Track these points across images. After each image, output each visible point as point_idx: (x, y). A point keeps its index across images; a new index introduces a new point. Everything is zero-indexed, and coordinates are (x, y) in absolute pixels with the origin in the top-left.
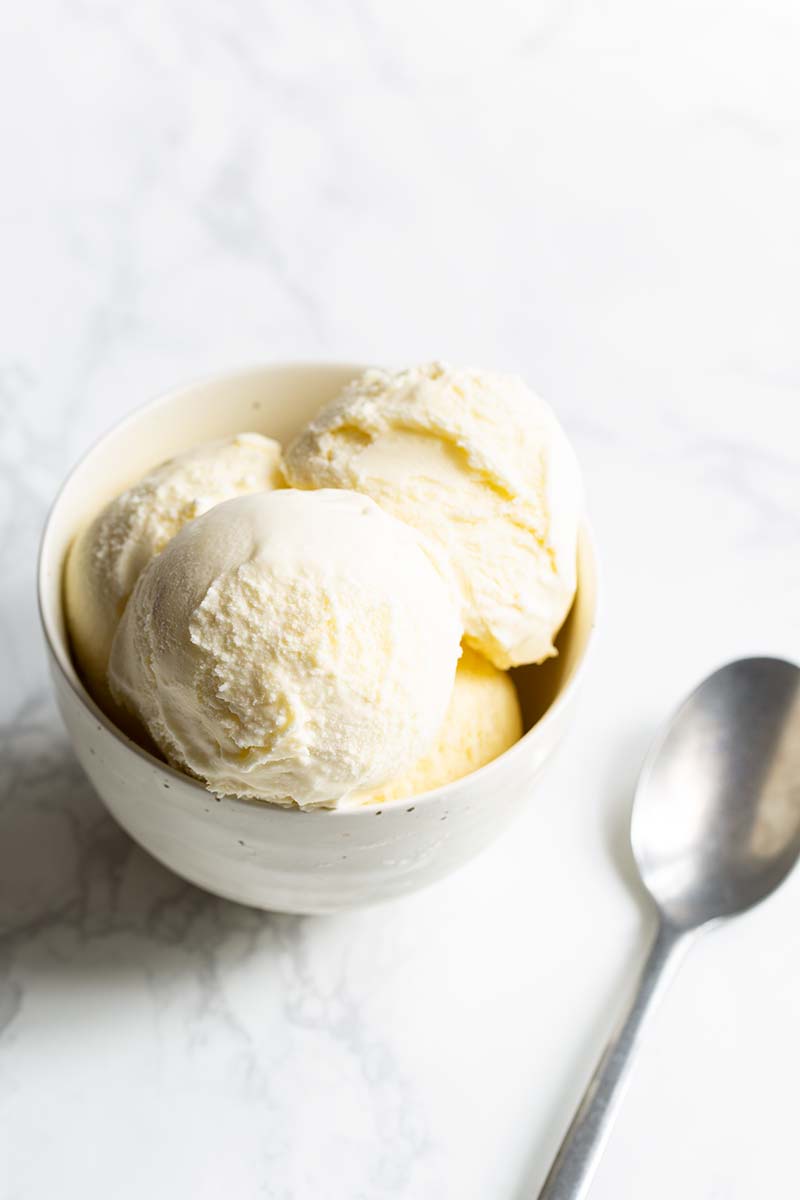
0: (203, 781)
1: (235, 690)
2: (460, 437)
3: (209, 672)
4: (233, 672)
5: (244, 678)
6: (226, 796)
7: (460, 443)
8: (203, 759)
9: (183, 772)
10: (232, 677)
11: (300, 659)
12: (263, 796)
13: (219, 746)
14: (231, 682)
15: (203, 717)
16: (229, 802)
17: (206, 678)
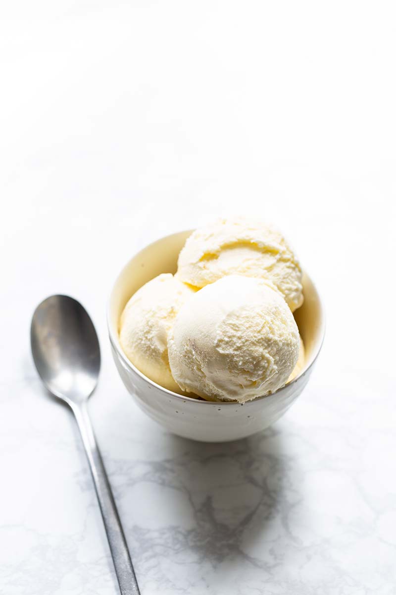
0: (235, 401)
1: (244, 363)
2: (251, 239)
3: (231, 361)
4: (242, 356)
5: (247, 356)
6: (246, 402)
7: (252, 241)
8: (234, 393)
9: (225, 401)
10: (242, 358)
11: (263, 341)
12: (260, 395)
13: (241, 385)
14: (242, 360)
15: (232, 378)
16: (248, 404)
17: (231, 364)
